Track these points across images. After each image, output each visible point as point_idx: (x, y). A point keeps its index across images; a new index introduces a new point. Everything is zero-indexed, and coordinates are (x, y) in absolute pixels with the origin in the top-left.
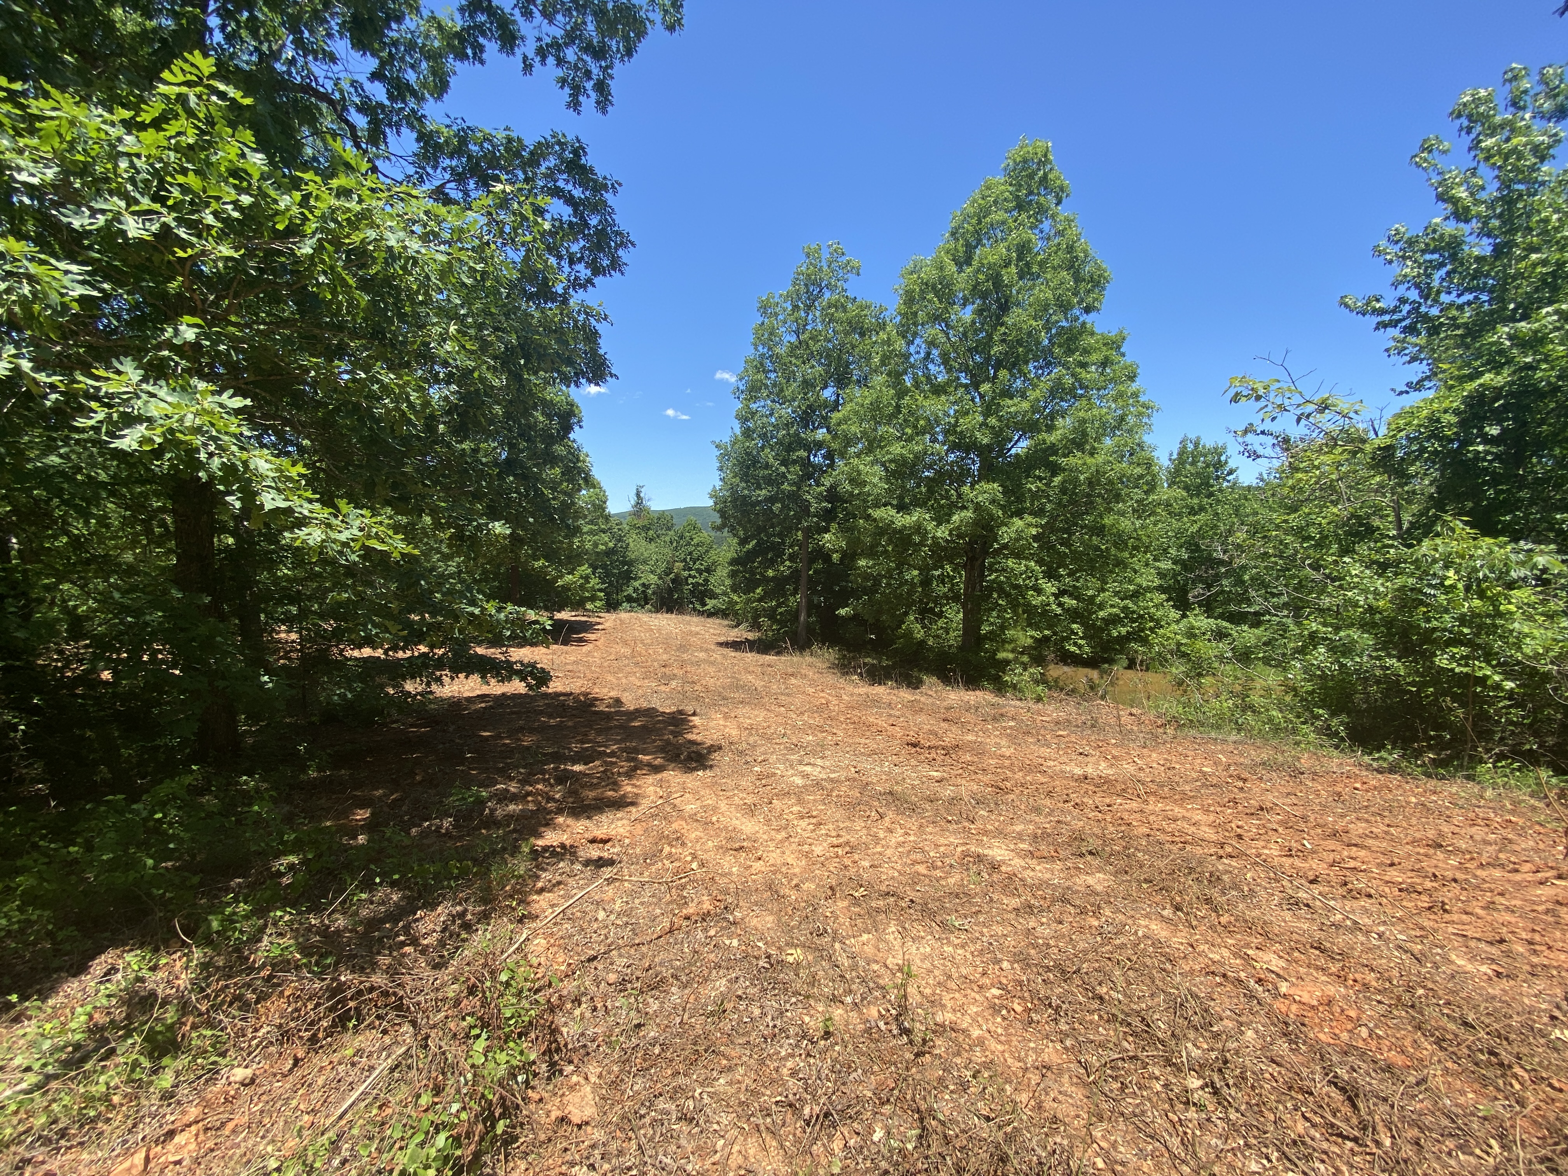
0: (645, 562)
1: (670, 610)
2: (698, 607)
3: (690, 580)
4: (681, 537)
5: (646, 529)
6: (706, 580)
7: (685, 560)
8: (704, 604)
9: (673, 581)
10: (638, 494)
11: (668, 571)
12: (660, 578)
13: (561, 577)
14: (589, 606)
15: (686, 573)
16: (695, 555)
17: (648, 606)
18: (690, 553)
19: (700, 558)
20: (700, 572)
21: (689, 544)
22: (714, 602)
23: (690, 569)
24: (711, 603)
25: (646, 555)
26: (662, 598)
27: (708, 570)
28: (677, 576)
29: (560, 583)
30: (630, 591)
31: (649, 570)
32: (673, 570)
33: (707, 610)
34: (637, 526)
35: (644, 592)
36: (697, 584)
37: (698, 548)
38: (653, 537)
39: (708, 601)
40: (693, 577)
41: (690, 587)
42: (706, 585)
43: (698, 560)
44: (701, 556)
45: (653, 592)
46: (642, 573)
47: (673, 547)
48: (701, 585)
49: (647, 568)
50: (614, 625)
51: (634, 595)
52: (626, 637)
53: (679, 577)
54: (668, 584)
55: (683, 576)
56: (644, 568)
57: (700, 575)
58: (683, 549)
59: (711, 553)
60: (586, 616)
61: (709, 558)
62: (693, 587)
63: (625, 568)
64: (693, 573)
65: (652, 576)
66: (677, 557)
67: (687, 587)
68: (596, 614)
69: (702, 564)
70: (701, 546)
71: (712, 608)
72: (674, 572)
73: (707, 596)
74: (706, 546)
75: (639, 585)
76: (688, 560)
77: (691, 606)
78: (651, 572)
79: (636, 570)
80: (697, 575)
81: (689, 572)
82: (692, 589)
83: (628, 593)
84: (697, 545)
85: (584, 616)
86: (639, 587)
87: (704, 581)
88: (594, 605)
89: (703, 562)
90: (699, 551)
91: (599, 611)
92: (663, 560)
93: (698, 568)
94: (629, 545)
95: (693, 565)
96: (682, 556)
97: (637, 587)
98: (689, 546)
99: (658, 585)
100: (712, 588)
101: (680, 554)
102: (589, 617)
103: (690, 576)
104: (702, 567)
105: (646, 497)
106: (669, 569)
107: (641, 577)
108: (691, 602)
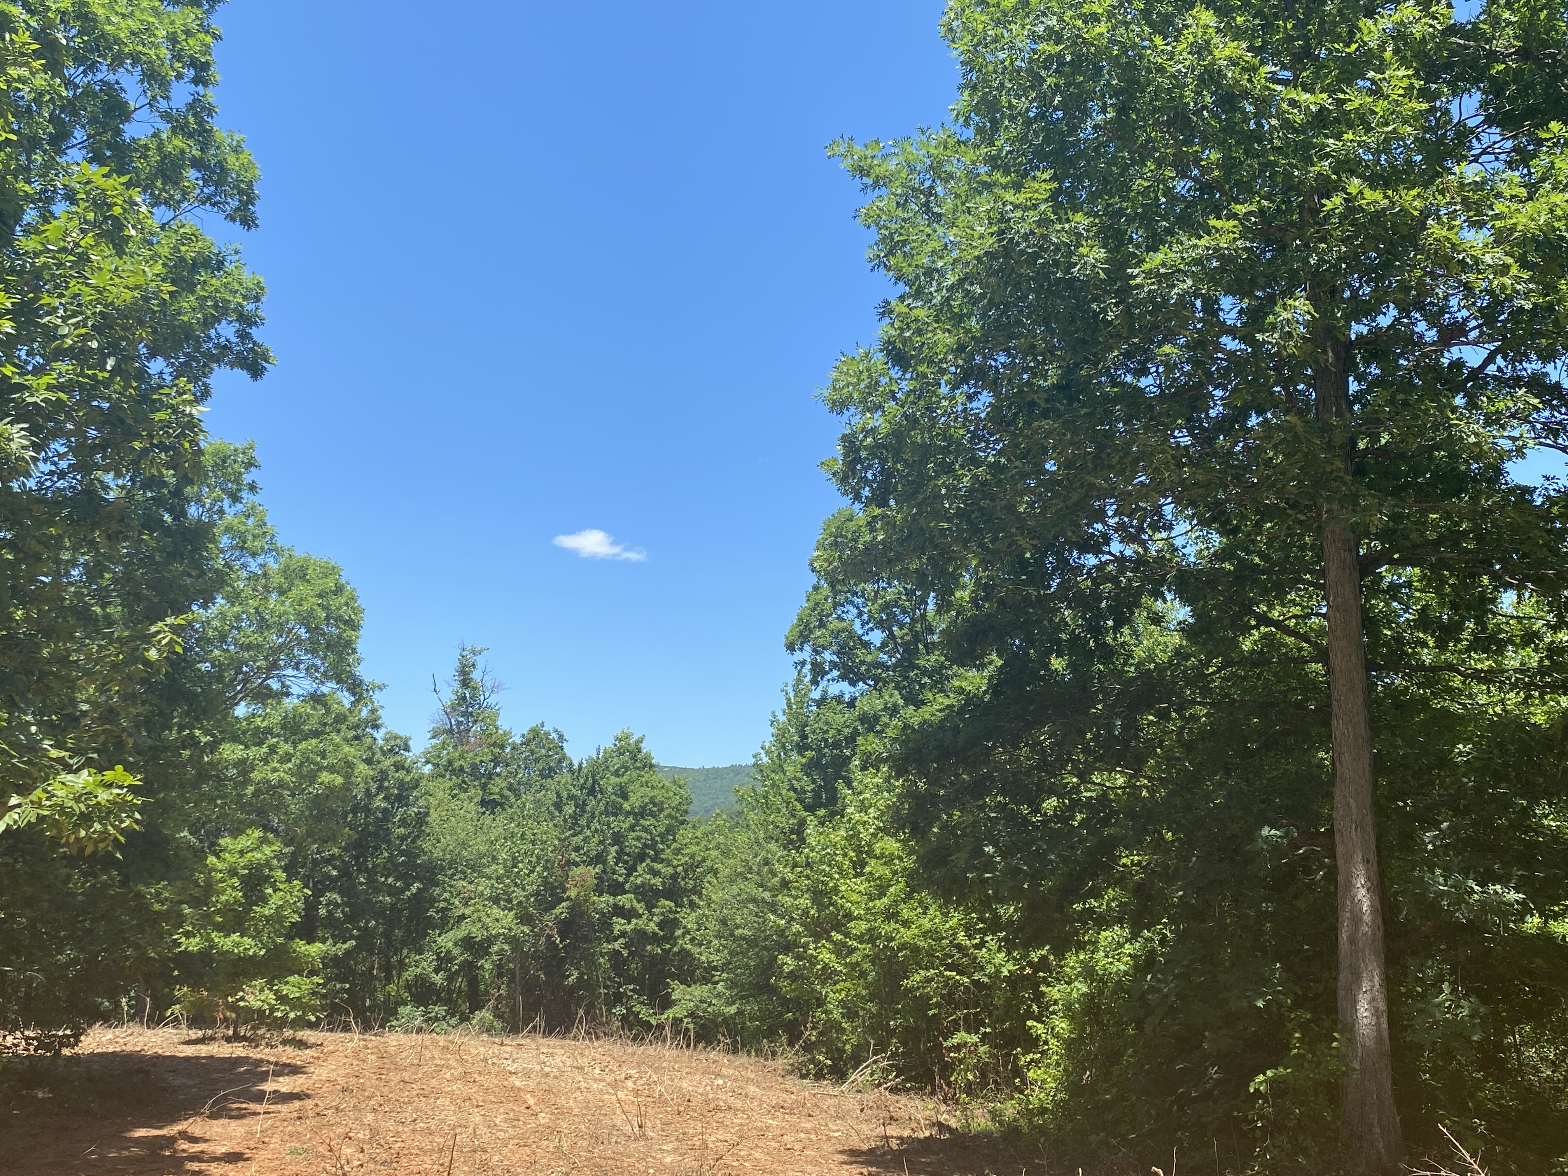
0: (475, 867)
1: (558, 1024)
2: (644, 1012)
3: (619, 924)
4: (592, 789)
5: (482, 773)
6: (669, 924)
7: (600, 859)
8: (667, 1003)
9: (566, 927)
10: (465, 679)
11: (550, 895)
12: (525, 918)
14: (257, 996)
15: (605, 901)
16: (633, 844)
17: (485, 1014)
18: (618, 838)
19: (650, 852)
20: (648, 896)
21: (615, 810)
22: (699, 991)
23: (617, 889)
24: (685, 998)
25: (479, 844)
26: (529, 986)
27: (673, 892)
28: (577, 910)
30: (426, 964)
31: (487, 892)
32: (564, 892)
33: (677, 1021)
34: (456, 764)
35: (469, 967)
36: (642, 936)
37: (642, 822)
38: (502, 796)
39: (678, 991)
40: (629, 914)
41: (616, 946)
42: (670, 938)
43: (641, 857)
44: (653, 847)
45: (499, 966)
46: (466, 904)
47: (565, 821)
48: (654, 939)
49: (484, 886)
50: (353, 1080)
51: (438, 979)
52: (397, 1134)
53: (582, 915)
54: (549, 937)
55: (596, 911)
56: (472, 887)
57: (650, 907)
58: (595, 825)
59: (685, 834)
60: (244, 1038)
61: (678, 852)
62: (626, 946)
63: (414, 890)
64: (626, 900)
65: (496, 912)
66: (577, 849)
67: (607, 947)
68: (288, 1033)
69: (655, 873)
70: (652, 815)
71: (692, 1015)
72: (568, 898)
73: (673, 977)
74: (669, 816)
75: (456, 944)
76: (611, 860)
77: (619, 1010)
78: (496, 900)
79: (446, 895)
80: (640, 907)
81: (614, 895)
82: (625, 953)
83: (419, 970)
84: (642, 813)
85: (236, 1038)
86: (456, 952)
87: (661, 925)
88: (276, 993)
89: (658, 866)
90: (645, 829)
91: (301, 1023)
92: (534, 859)
93: (643, 884)
94: (427, 814)
95: (629, 875)
96: (594, 847)
97: (449, 952)
98: (616, 815)
99: (514, 941)
100: (689, 947)
101: (586, 840)
102: (253, 1041)
103: (619, 911)
104: (657, 881)
105: (488, 685)
106: (553, 888)
107: (463, 917)
108: (618, 998)
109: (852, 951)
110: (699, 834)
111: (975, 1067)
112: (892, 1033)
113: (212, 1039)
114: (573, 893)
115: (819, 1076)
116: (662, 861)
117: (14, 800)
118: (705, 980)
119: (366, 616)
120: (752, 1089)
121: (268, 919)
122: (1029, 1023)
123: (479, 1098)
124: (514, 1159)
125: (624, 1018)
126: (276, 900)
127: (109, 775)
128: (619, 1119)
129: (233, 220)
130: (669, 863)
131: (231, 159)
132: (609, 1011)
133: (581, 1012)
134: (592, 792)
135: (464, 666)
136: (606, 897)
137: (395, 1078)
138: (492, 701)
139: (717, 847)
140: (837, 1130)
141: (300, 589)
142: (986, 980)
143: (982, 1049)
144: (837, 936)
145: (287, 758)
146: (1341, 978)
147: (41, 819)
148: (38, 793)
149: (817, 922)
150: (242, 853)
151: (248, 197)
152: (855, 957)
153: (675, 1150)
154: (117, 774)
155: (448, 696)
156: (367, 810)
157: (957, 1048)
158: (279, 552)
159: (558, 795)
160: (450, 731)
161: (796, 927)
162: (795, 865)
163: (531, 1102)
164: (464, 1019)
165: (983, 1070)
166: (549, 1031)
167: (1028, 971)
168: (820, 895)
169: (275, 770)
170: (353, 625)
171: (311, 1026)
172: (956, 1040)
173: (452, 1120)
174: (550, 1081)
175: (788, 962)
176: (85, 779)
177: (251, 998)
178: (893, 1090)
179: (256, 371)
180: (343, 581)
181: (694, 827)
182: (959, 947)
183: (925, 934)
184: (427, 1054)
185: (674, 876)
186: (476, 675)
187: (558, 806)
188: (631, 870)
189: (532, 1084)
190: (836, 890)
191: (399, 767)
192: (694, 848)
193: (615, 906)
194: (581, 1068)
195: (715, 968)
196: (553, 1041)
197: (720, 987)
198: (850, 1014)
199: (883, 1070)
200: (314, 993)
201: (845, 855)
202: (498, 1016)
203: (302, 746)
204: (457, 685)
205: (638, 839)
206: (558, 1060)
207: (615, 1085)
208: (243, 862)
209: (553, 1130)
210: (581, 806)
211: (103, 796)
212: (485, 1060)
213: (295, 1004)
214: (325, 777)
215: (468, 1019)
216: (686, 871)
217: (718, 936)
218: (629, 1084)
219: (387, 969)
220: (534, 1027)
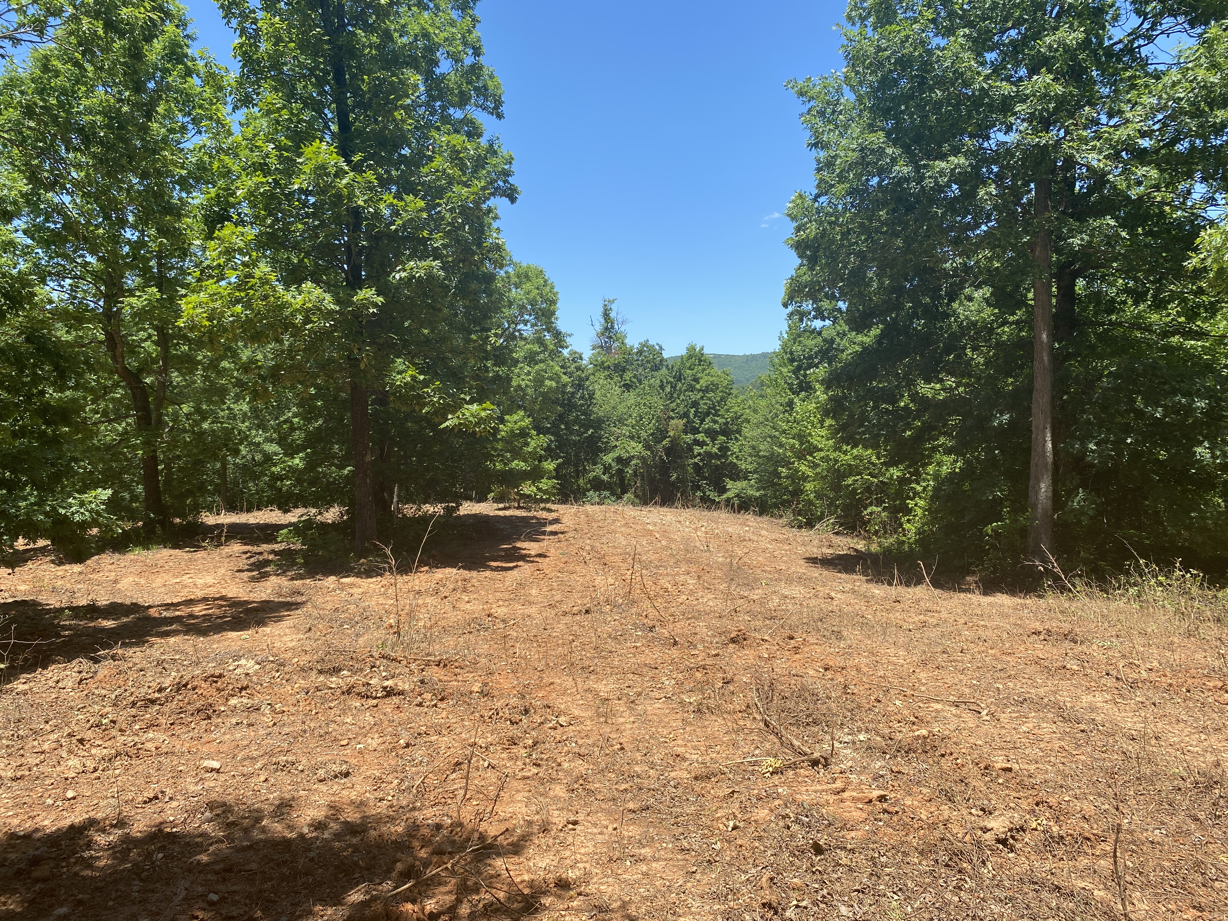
0: (621, 421)
1: (667, 500)
2: (713, 495)
3: (697, 449)
4: (679, 378)
5: (620, 369)
6: (724, 449)
7: (686, 415)
8: (723, 490)
9: (668, 451)
10: (606, 315)
11: (660, 434)
12: (647, 447)
13: (456, 407)
14: (528, 488)
15: (689, 438)
16: (703, 408)
17: (629, 495)
18: (695, 404)
19: (712, 411)
20: (712, 434)
21: (692, 388)
22: (744, 484)
23: (695, 431)
24: (734, 487)
25: (621, 409)
26: (652, 481)
27: (726, 432)
28: (674, 441)
29: (451, 422)
30: (597, 471)
31: (627, 434)
32: (667, 432)
33: (728, 500)
34: (606, 364)
35: (620, 472)
36: (709, 455)
37: (708, 395)
38: (631, 381)
39: (730, 484)
40: (702, 444)
41: (696, 460)
42: (725, 456)
43: (708, 414)
44: (714, 408)
45: (635, 472)
46: (617, 440)
47: (666, 395)
48: (716, 456)
49: (625, 431)
50: (577, 526)
51: (605, 478)
52: (602, 548)
53: (677, 445)
54: (661, 456)
55: (685, 443)
56: (620, 431)
57: (713, 440)
58: (682, 397)
59: (730, 402)
60: (523, 508)
61: (728, 410)
62: (702, 460)
63: (590, 432)
64: (700, 437)
65: (633, 444)
66: (673, 410)
67: (691, 461)
68: (542, 505)
69: (715, 422)
70: (712, 390)
71: (737, 496)
72: (669, 436)
73: (727, 476)
74: (722, 391)
75: (613, 460)
76: (692, 416)
77: (699, 494)
78: (632, 438)
79: (607, 435)
80: (708, 440)
81: (694, 434)
82: (701, 464)
83: (595, 474)
84: (706, 390)
85: (519, 508)
86: (614, 464)
87: (720, 449)
88: (537, 487)
89: (716, 418)
90: (709, 399)
91: (547, 501)
92: (651, 417)
93: (709, 429)
94: (594, 394)
95: (701, 423)
96: (682, 409)
97: (610, 464)
98: (692, 391)
99: (643, 459)
100: (735, 461)
101: (678, 405)
102: (529, 509)
103: (697, 442)
104: (716, 426)
105: (620, 320)
106: (661, 431)
107: (616, 446)
108: (698, 488)
109: (817, 465)
110: (739, 401)
111: (880, 522)
112: (837, 507)
113: (509, 508)
114: (671, 434)
115: (800, 527)
116: (719, 415)
117: (450, 416)
118: (746, 478)
119: (559, 296)
120: (763, 532)
121: (530, 453)
122: (908, 501)
123: (634, 534)
124: (653, 558)
125: (702, 498)
126: (533, 444)
127: (484, 405)
128: (698, 544)
129: (492, 114)
130: (723, 417)
131: (490, 83)
132: (694, 494)
133: (679, 495)
134: (680, 380)
135: (606, 310)
136: (689, 435)
137: (595, 525)
138: (622, 329)
139: (750, 407)
140: (801, 550)
141: (528, 286)
142: (885, 480)
143: (883, 514)
144: (809, 458)
145: (529, 373)
146: (1031, 482)
147: (460, 424)
148: (459, 413)
149: (800, 451)
150: (516, 423)
151: (498, 103)
152: (818, 470)
153: (723, 556)
154: (488, 405)
155: (599, 328)
156: (564, 393)
157: (871, 514)
158: (515, 265)
159: (661, 381)
160: (602, 347)
161: (789, 454)
162: (789, 422)
163: (658, 536)
164: (619, 497)
165: (884, 524)
166: (663, 504)
167: (908, 475)
168: (801, 437)
169: (523, 380)
170: (553, 302)
171: (554, 502)
172: (869, 510)
173: (624, 543)
174: (666, 527)
175: (784, 471)
176: (475, 407)
177: (525, 489)
178: (837, 533)
179: (513, 200)
180: (547, 278)
181: (736, 397)
182: (873, 463)
183: (855, 458)
184: (607, 515)
185: (726, 424)
186: (613, 315)
187: (662, 387)
188: (702, 421)
189: (657, 528)
190: (810, 434)
191: (578, 369)
192: (736, 409)
193: (695, 440)
194: (680, 522)
195: (750, 472)
196: (665, 509)
197: (752, 482)
198: (819, 496)
199: (832, 524)
200: (554, 487)
201: (815, 417)
202: (637, 496)
203: (537, 367)
204: (603, 321)
205: (705, 404)
206: (669, 518)
207: (696, 529)
208: (517, 426)
209: (668, 548)
210: (674, 387)
211: (483, 414)
212: (635, 518)
213: (545, 492)
214: (548, 383)
215: (621, 498)
216: (732, 420)
217: (751, 455)
218: (703, 529)
219: (577, 472)
220: (655, 503)
